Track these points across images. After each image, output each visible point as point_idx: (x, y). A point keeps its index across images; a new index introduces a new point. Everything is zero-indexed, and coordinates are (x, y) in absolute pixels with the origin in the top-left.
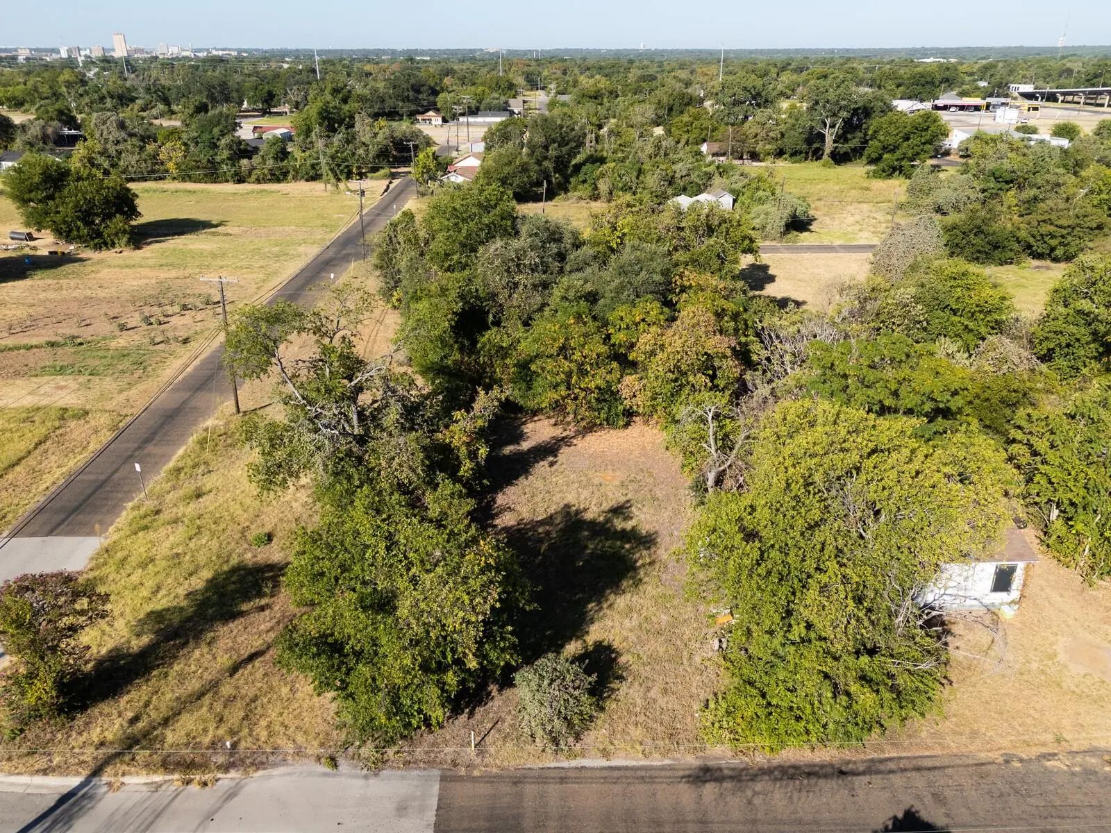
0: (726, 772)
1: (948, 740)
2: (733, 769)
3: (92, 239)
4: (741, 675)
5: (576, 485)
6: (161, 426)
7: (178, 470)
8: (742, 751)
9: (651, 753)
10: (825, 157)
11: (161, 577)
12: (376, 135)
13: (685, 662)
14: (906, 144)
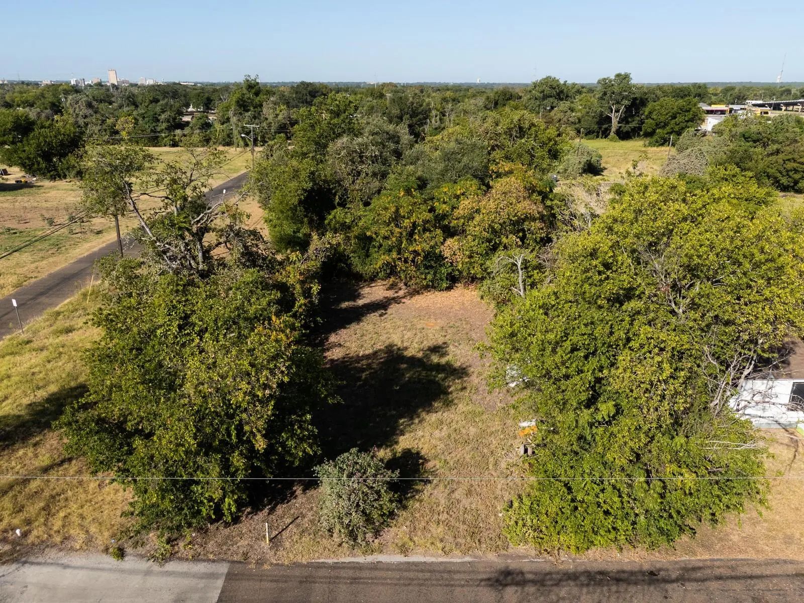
0: (529, 576)
1: (761, 544)
2: (536, 574)
3: (49, 172)
4: (546, 472)
5: (402, 328)
6: (58, 284)
7: (58, 314)
8: (546, 550)
9: (451, 550)
10: (612, 134)
11: (10, 390)
12: (277, 115)
13: (491, 467)
14: (673, 122)
